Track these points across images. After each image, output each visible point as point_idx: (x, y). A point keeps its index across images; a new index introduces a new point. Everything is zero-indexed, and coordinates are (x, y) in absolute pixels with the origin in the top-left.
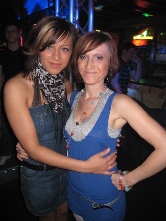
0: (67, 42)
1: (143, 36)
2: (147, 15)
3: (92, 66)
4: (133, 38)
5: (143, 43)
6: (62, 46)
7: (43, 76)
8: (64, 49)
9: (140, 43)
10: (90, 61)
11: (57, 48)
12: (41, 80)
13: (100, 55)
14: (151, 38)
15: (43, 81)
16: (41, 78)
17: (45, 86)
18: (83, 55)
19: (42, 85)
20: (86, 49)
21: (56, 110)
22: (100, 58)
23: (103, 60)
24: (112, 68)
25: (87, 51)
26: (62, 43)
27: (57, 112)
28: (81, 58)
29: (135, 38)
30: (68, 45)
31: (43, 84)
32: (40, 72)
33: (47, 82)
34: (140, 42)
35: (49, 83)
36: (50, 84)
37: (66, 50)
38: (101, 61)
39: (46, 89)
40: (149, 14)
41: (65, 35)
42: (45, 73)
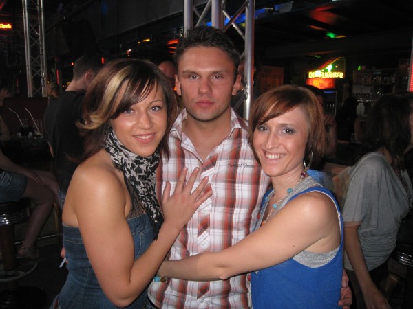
0: (157, 95)
1: (326, 71)
2: (332, 36)
3: (273, 143)
4: (307, 75)
5: (326, 85)
6: (151, 103)
7: (131, 163)
8: (154, 108)
9: (321, 85)
10: (272, 136)
11: (143, 109)
12: (128, 170)
13: (289, 127)
14: (341, 75)
15: (132, 171)
16: (129, 167)
17: (137, 179)
18: (263, 125)
19: (133, 179)
20: (267, 114)
21: (156, 218)
22: (289, 131)
23: (295, 134)
24: (312, 148)
25: (268, 119)
26: (149, 99)
27: (156, 222)
28: (259, 129)
29: (311, 75)
30: (159, 100)
31: (133, 177)
32: (125, 158)
33: (138, 171)
34: (321, 82)
35: (141, 171)
36: (143, 174)
37: (157, 109)
38: (291, 136)
39: (139, 184)
40: (336, 33)
41: (151, 83)
42: (133, 156)
